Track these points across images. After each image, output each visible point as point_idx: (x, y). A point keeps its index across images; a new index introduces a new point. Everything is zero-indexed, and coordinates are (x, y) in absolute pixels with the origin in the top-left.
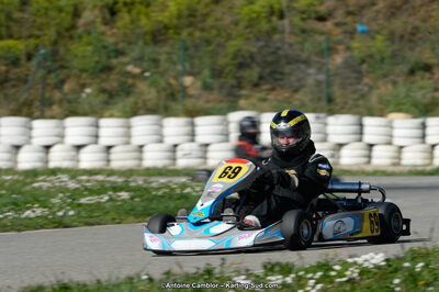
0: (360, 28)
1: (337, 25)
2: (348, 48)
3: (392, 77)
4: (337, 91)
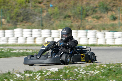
0: (51, 5)
1: (44, 5)
2: (47, 11)
3: (59, 19)
4: (44, 23)
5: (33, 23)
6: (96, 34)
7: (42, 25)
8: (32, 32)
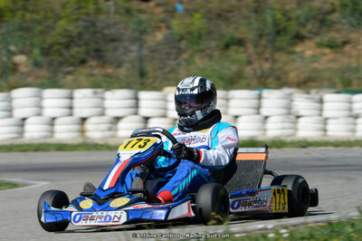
1: (158, 5)
2: (168, 27)
3: (208, 52)
4: (149, 68)
5: (119, 66)
6: (292, 101)
7: (142, 74)
8: (71, 98)
